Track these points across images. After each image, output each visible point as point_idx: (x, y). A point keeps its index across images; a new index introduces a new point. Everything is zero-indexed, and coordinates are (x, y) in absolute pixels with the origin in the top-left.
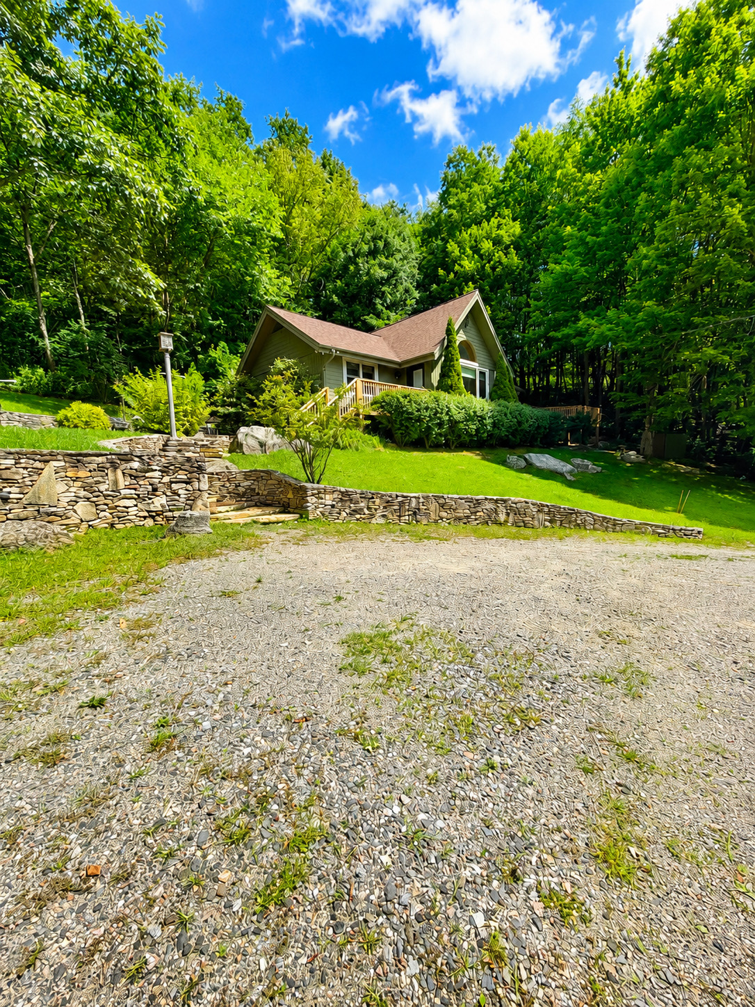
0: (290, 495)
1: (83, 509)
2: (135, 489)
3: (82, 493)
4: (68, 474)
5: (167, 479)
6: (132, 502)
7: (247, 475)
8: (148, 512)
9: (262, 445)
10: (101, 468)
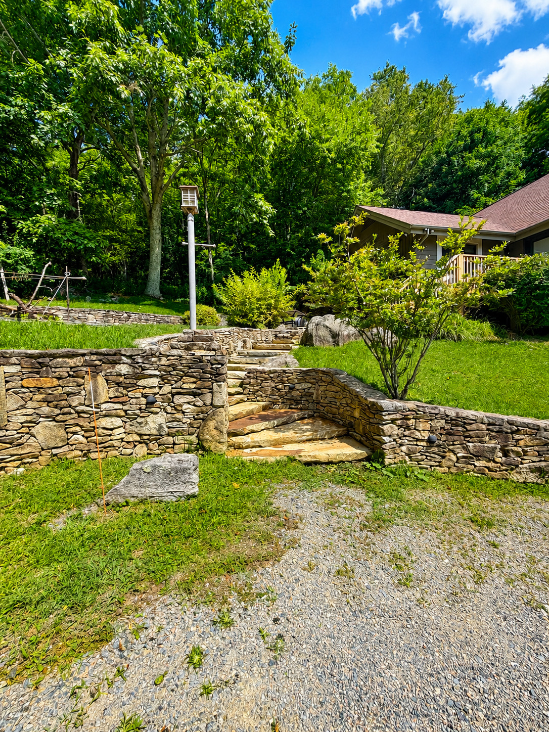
0: (357, 414)
1: (44, 431)
2: (122, 403)
3: (46, 409)
4: (25, 383)
5: (167, 389)
6: (118, 422)
7: (304, 375)
8: (140, 435)
9: (335, 336)
10: (75, 374)
